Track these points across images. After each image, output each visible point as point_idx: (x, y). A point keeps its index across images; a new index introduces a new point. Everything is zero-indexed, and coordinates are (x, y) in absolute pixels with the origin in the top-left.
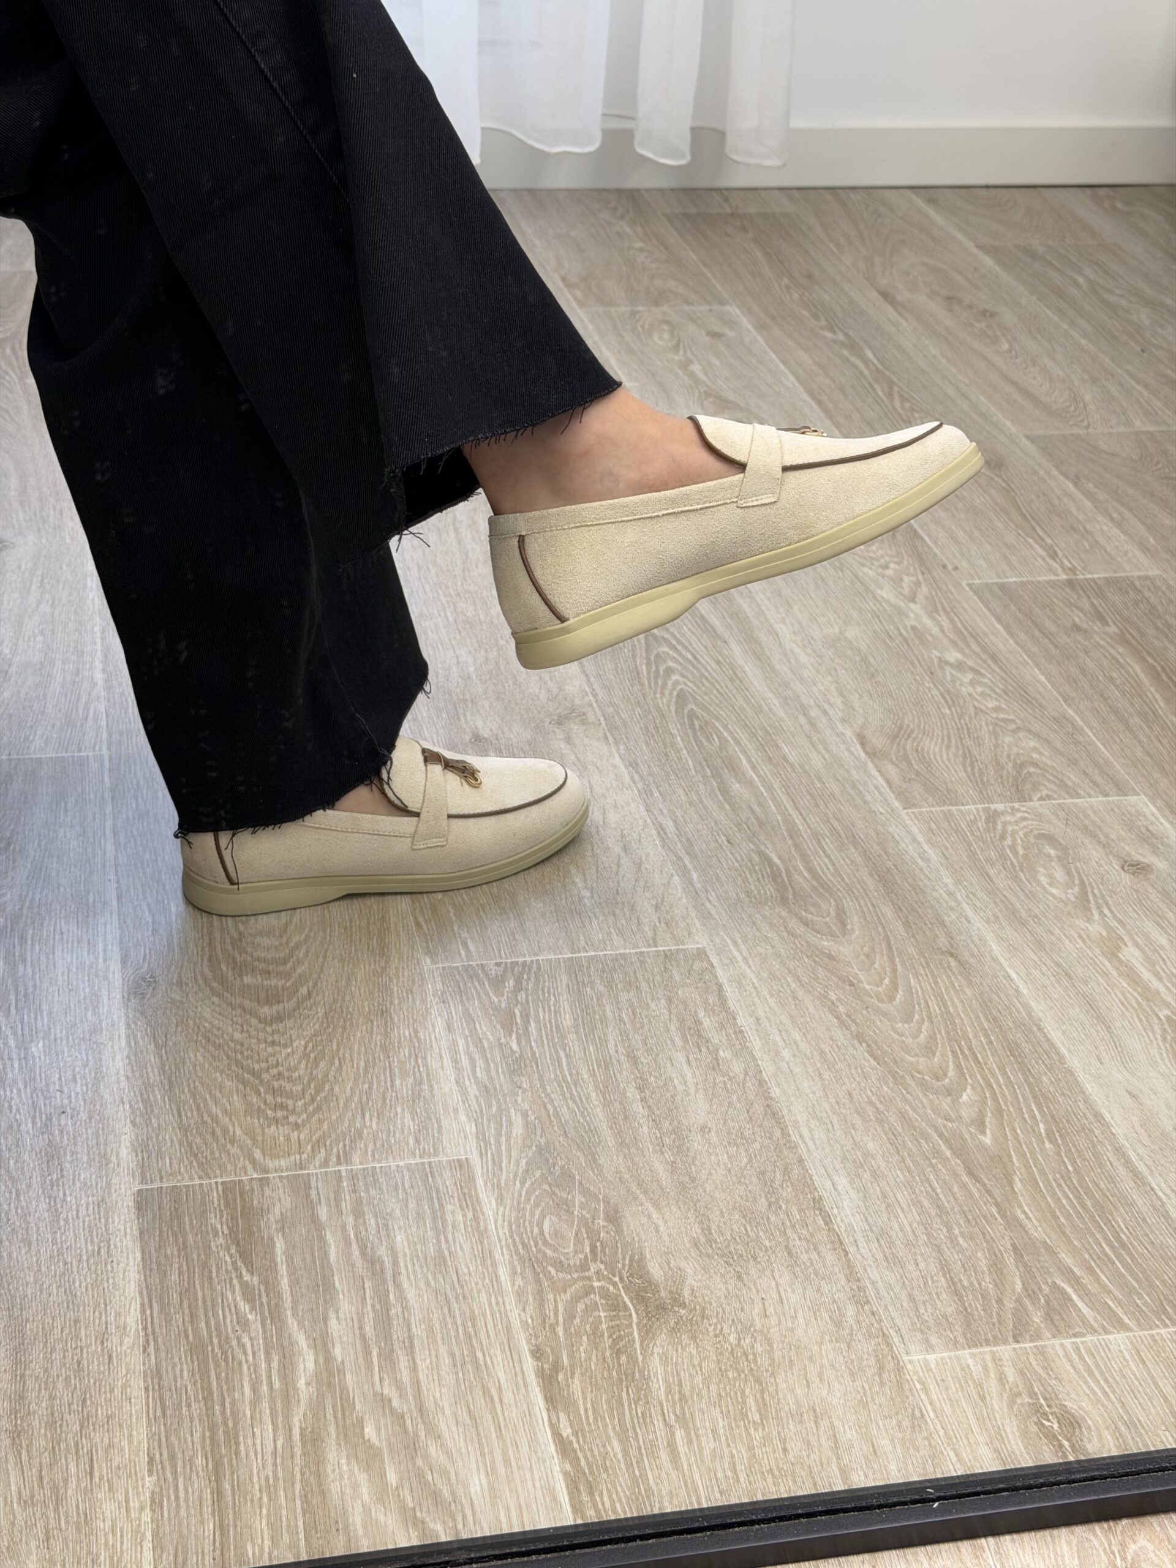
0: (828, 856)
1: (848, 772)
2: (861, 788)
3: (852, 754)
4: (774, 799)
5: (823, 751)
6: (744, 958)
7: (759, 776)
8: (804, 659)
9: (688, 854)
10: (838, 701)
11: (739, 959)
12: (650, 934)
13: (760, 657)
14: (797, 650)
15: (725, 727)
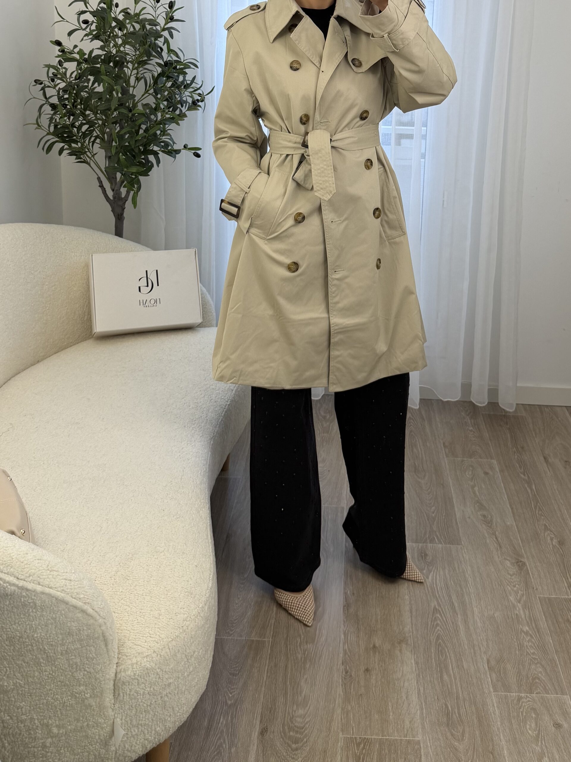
0: (465, 708)
1: (481, 675)
2: (483, 682)
3: (484, 667)
4: (455, 683)
5: (475, 665)
6: (431, 746)
7: (453, 673)
8: (479, 624)
9: (425, 702)
10: (485, 644)
11: (429, 746)
12: (406, 732)
13: (466, 622)
14: (478, 620)
15: (448, 651)
